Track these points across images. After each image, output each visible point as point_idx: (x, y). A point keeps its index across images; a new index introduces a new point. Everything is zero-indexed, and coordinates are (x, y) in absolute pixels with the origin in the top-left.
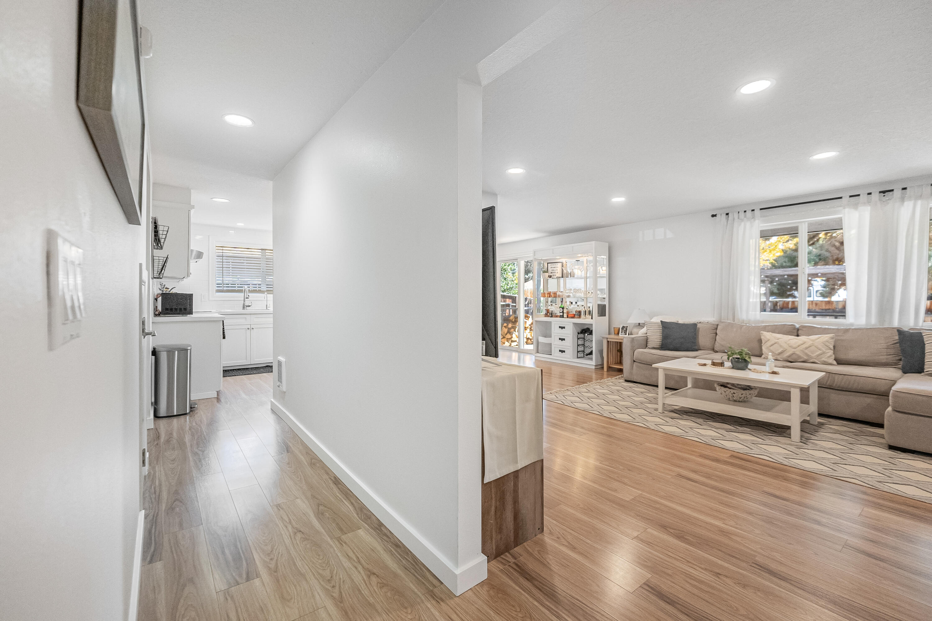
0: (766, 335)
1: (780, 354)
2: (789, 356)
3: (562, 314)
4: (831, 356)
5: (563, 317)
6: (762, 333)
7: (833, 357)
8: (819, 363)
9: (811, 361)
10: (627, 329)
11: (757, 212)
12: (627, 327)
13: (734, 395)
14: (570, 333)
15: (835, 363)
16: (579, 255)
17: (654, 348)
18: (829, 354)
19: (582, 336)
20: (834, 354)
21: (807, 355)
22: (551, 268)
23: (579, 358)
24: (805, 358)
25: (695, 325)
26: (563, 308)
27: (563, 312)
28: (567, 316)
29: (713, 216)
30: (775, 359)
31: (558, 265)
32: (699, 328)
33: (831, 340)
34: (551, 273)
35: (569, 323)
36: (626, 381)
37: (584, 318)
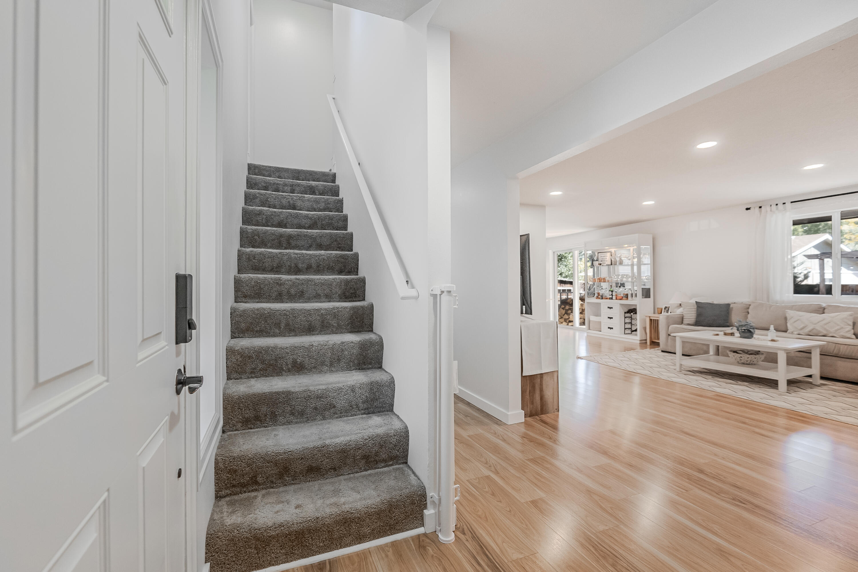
0: (790, 313)
1: (802, 329)
2: (810, 331)
3: (611, 296)
4: (849, 331)
5: (612, 299)
6: (787, 312)
7: (852, 331)
8: (838, 337)
9: (831, 335)
10: (668, 309)
11: (788, 205)
12: (669, 307)
13: (741, 358)
14: (618, 313)
15: (854, 337)
16: (626, 246)
17: (689, 324)
18: (847, 329)
19: (628, 315)
20: (853, 329)
21: (827, 330)
22: (601, 257)
23: (626, 334)
24: (825, 332)
25: (728, 305)
26: (612, 291)
27: (612, 295)
28: (616, 298)
29: (747, 209)
30: (798, 333)
31: (607, 254)
32: (732, 308)
33: (850, 317)
34: (601, 261)
35: (616, 303)
36: (662, 351)
37: (631, 300)
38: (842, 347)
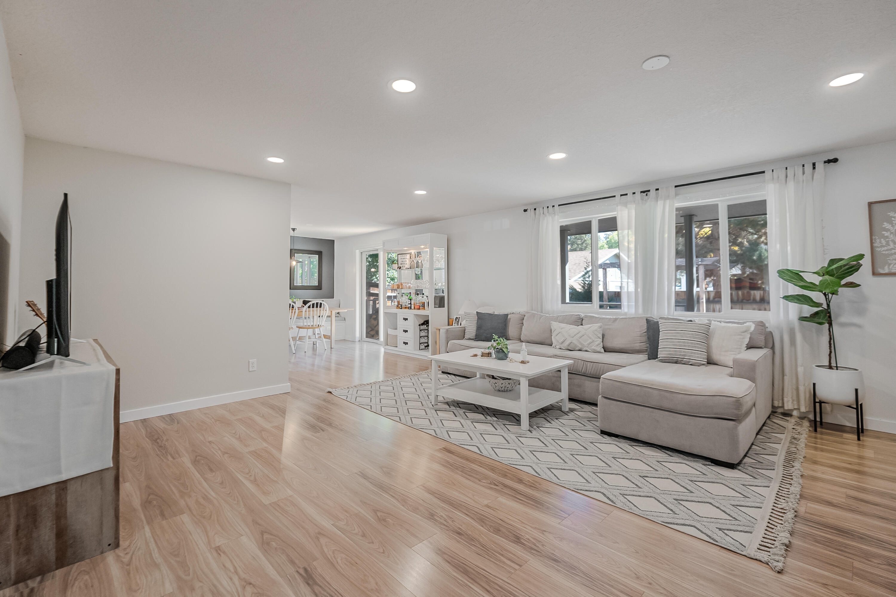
0: (555, 325)
1: (562, 343)
2: (569, 345)
3: (410, 305)
4: (599, 344)
5: (411, 309)
6: (552, 323)
7: (601, 345)
8: (590, 351)
9: (585, 349)
10: (459, 320)
11: (556, 207)
12: (460, 318)
14: (412, 325)
15: (603, 350)
16: (423, 247)
17: (470, 339)
18: (597, 343)
19: (423, 327)
20: (603, 342)
21: (581, 344)
22: (401, 259)
23: (421, 349)
24: (580, 346)
25: (507, 315)
26: (411, 300)
27: (411, 304)
28: (414, 307)
29: (525, 211)
30: (560, 348)
31: (407, 256)
32: (510, 319)
33: (600, 329)
34: (401, 264)
35: (410, 314)
37: (427, 309)
38: (589, 364)
